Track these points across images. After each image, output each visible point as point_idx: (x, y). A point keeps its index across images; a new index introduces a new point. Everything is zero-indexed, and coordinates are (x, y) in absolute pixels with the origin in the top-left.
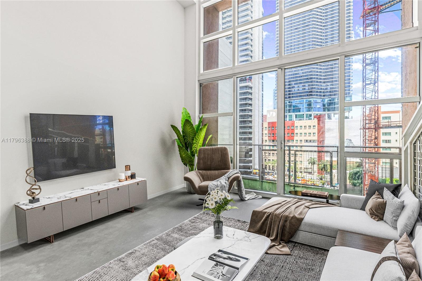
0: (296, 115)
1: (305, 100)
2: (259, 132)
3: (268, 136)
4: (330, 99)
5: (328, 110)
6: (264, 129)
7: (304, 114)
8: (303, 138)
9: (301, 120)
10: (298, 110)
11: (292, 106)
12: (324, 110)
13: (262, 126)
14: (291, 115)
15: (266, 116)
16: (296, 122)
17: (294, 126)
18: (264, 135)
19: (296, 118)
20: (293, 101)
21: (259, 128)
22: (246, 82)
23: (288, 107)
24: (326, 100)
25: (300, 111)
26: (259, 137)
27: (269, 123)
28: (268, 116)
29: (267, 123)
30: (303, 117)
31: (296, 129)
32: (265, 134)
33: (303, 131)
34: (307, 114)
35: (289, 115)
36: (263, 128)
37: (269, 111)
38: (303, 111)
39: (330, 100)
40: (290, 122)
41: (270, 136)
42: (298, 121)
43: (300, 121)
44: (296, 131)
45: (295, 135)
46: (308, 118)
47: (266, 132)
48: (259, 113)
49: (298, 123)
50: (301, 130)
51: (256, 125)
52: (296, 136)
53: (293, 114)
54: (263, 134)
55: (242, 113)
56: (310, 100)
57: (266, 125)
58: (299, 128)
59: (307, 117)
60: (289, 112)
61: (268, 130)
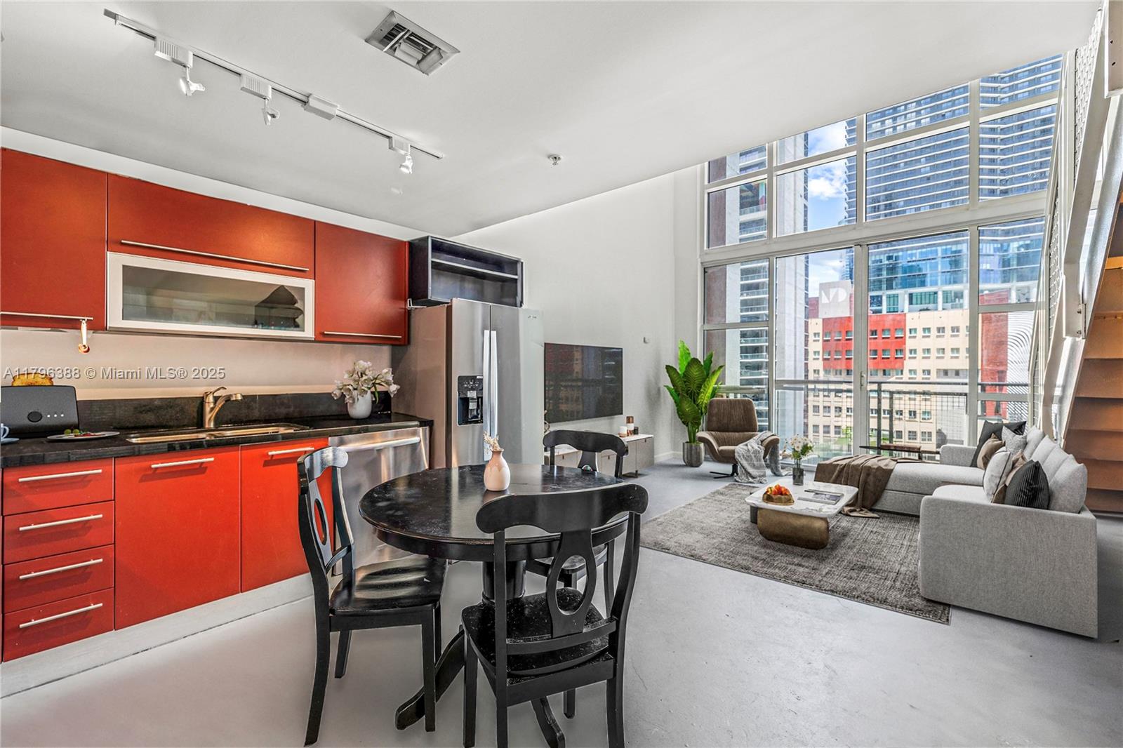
0: (911, 296)
1: (939, 249)
2: (795, 346)
3: (824, 359)
4: (1028, 242)
5: (1018, 277)
6: (811, 338)
7: (936, 293)
8: (934, 364)
9: (927, 310)
10: (917, 281)
11: (900, 270)
12: (1006, 279)
13: (806, 331)
14: (896, 296)
15: (817, 300)
16: (909, 316)
17: (903, 330)
18: (811, 356)
19: (911, 303)
20: (900, 254)
21: (795, 335)
22: (758, 210)
23: (884, 273)
24: (1014, 245)
25: (923, 284)
26: (795, 361)
27: (826, 322)
28: (824, 300)
29: (820, 321)
30: (935, 302)
31: (910, 337)
32: (815, 352)
33: (933, 343)
34: (946, 294)
35: (889, 297)
36: (807, 337)
37: (824, 287)
38: (934, 283)
39: (1027, 246)
40: (891, 316)
41: (828, 359)
42: (917, 314)
43: (922, 313)
44: (910, 344)
45: (908, 355)
46: (949, 305)
47: (816, 346)
48: (796, 293)
49: (915, 319)
50: (927, 339)
51: (787, 326)
52: (910, 358)
53: (903, 294)
54: (806, 352)
55: (747, 295)
56: (959, 247)
57: (816, 326)
58: (920, 333)
59: (946, 300)
60: (890, 287)
61: (825, 341)
